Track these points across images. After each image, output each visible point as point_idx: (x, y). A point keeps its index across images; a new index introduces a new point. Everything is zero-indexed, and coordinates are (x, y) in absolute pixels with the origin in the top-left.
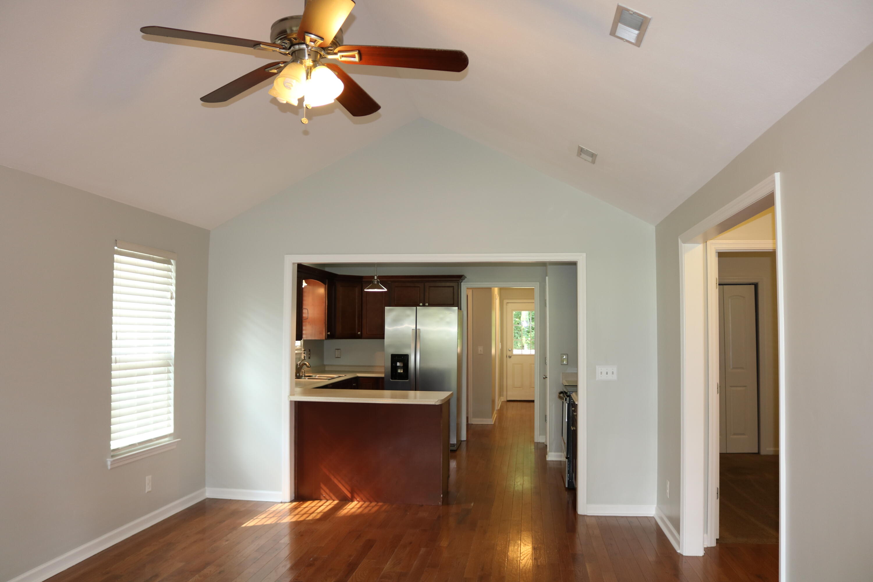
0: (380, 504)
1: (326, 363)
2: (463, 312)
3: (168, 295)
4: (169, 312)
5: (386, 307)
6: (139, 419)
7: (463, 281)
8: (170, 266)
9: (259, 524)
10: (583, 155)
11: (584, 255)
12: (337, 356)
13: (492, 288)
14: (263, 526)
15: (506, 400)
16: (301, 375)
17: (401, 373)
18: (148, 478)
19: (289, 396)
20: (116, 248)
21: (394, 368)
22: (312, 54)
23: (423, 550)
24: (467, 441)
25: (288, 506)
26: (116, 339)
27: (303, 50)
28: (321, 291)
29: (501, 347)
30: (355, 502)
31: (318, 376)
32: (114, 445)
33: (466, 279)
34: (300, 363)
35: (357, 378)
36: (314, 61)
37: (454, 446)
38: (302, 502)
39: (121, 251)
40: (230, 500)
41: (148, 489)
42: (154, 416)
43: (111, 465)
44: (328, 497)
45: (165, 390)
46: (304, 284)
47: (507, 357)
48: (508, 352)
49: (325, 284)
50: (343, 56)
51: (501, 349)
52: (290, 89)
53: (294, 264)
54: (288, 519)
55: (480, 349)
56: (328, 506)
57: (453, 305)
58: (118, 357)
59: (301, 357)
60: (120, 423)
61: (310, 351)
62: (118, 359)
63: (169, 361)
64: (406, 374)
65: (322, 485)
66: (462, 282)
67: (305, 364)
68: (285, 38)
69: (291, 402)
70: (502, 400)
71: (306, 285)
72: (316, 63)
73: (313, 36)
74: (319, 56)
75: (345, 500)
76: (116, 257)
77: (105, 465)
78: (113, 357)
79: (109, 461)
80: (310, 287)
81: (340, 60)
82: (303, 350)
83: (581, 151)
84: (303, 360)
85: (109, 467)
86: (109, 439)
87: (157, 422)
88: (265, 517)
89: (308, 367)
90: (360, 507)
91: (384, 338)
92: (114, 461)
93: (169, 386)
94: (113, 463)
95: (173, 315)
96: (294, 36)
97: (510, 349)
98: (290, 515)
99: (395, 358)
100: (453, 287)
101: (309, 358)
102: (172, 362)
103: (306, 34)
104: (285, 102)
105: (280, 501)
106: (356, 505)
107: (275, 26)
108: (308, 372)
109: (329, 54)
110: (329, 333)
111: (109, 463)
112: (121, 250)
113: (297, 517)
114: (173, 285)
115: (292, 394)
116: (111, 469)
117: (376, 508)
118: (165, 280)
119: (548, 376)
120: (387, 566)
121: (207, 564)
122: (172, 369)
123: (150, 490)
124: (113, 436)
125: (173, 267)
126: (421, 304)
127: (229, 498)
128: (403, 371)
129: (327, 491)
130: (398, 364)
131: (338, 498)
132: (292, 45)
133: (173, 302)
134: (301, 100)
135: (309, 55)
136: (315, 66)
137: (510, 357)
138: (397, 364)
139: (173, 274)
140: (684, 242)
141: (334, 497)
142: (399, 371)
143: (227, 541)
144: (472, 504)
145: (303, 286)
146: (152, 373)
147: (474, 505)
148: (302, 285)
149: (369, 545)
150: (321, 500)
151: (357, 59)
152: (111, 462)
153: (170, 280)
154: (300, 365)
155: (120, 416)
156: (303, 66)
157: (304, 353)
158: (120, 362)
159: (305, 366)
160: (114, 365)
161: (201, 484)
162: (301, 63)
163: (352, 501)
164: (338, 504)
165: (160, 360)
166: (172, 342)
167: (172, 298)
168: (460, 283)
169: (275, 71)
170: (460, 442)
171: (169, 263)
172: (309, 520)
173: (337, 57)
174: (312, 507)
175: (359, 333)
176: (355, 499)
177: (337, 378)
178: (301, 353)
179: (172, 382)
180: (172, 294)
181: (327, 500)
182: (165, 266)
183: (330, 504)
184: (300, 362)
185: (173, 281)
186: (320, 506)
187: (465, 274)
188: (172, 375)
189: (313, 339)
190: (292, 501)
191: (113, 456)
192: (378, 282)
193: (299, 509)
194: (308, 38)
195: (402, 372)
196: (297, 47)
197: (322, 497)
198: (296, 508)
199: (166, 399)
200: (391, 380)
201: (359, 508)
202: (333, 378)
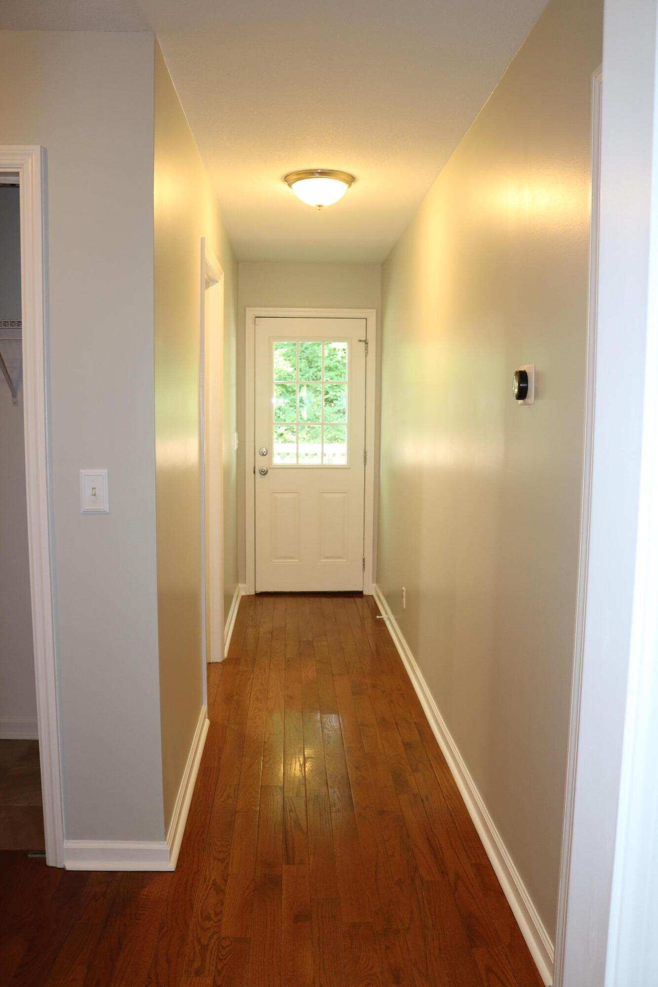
15: (253, 593)
29: (239, 444)
47: (254, 472)
48: (259, 458)
51: (238, 450)
70: (242, 593)
97: (264, 450)
137: (264, 473)
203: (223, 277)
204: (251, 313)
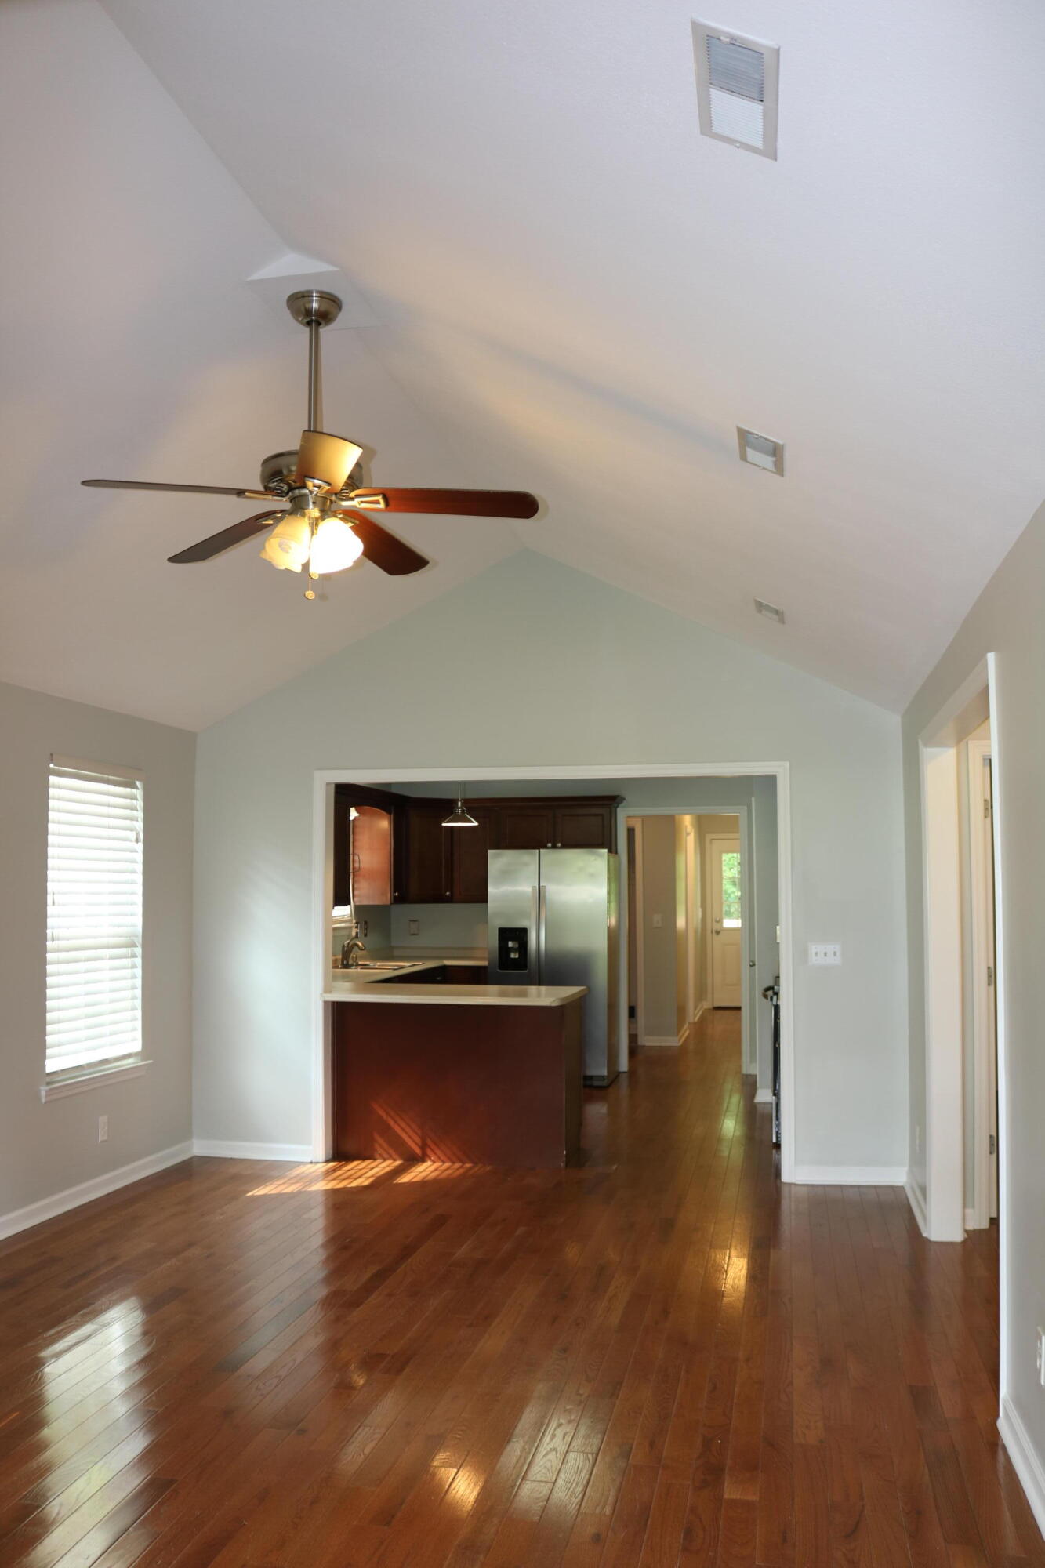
0: (468, 1165)
1: (393, 944)
2: (619, 857)
3: (132, 835)
4: (134, 861)
5: (489, 851)
6: (88, 1028)
7: (620, 805)
8: (134, 791)
9: (273, 1192)
10: (764, 612)
11: (787, 764)
12: (412, 932)
13: (677, 817)
14: (280, 1195)
15: (711, 1007)
16: (350, 963)
17: (515, 959)
18: (103, 1120)
19: (321, 994)
20: (51, 765)
21: (503, 950)
22: (319, 502)
23: (521, 1230)
24: (632, 1072)
25: (322, 1167)
26: (53, 904)
27: (305, 496)
28: (384, 824)
29: (702, 914)
30: (429, 1163)
31: (379, 964)
32: (51, 1066)
33: (625, 802)
34: (349, 944)
35: (445, 967)
36: (322, 511)
37: (604, 1079)
38: (343, 1163)
39: (58, 770)
40: (231, 1158)
41: (102, 1136)
42: (111, 1024)
43: (46, 1096)
44: (386, 1156)
45: (128, 983)
46: (354, 814)
47: (712, 932)
48: (715, 924)
49: (390, 814)
50: (362, 502)
51: (701, 919)
52: (288, 552)
53: (328, 784)
54: (321, 1186)
55: (657, 919)
56: (385, 1167)
57: (601, 846)
58: (56, 933)
59: (350, 934)
60: (59, 1032)
61: (366, 923)
62: (55, 935)
63: (134, 938)
64: (523, 962)
65: (377, 1137)
66: (617, 807)
67: (357, 945)
68: (281, 481)
69: (326, 1003)
70: (705, 1007)
71: (357, 815)
72: (325, 513)
73: (317, 482)
74: (328, 502)
75: (412, 1160)
76: (53, 779)
77: (38, 1097)
78: (49, 932)
79: (43, 1090)
80: (365, 819)
81: (358, 506)
82: (354, 921)
83: (760, 606)
84: (353, 938)
85: (43, 1100)
86: (43, 1057)
87: (115, 1033)
88: (284, 1183)
89: (362, 950)
90: (436, 1170)
91: (486, 902)
92: (51, 1090)
93: (134, 977)
94: (49, 1093)
95: (139, 867)
96: (293, 478)
97: (718, 919)
98: (323, 1179)
99: (506, 934)
100: (602, 815)
101: (366, 935)
102: (139, 940)
103: (307, 479)
104: (283, 568)
105: (309, 1161)
106: (430, 1166)
107: (266, 462)
108: (363, 958)
109: (342, 500)
110: (397, 894)
111: (43, 1093)
112: (60, 768)
113: (335, 1182)
114: (139, 820)
115: (327, 989)
116: (46, 1103)
117: (461, 1171)
118: (128, 812)
119: (756, 963)
120: (462, 1251)
121: (191, 1245)
122: (139, 951)
123: (105, 1138)
124: (48, 1052)
125: (138, 793)
126: (549, 845)
127: (230, 1157)
128: (519, 956)
129: (385, 1146)
130: (510, 944)
131: (401, 1156)
132: (291, 489)
133: (140, 846)
134: (306, 567)
135: (314, 503)
136: (323, 518)
137: (718, 933)
138: (508, 944)
139: (140, 804)
140: (926, 745)
141: (395, 1156)
142: (512, 956)
143: (221, 1214)
144: (615, 1167)
145: (351, 818)
146: (108, 957)
147: (616, 1169)
148: (349, 816)
149: (440, 1221)
150: (375, 1159)
151: (382, 505)
152: (46, 1092)
153: (135, 812)
154: (348, 946)
155: (59, 1022)
156: (306, 519)
157: (357, 927)
158: (58, 940)
159: (356, 948)
160: (49, 944)
161: (185, 1133)
162: (303, 515)
163: (423, 1161)
164: (400, 1165)
165: (121, 937)
166: (139, 909)
167: (137, 841)
168: (613, 809)
169: (270, 522)
170: (615, 1076)
171: (134, 786)
172: (351, 1188)
173: (356, 503)
174: (361, 1169)
175: (448, 893)
176: (428, 1159)
177: (408, 967)
178: (351, 928)
179: (139, 972)
180: (138, 834)
181: (385, 1160)
182: (128, 790)
183: (388, 1166)
184: (348, 942)
185: (140, 814)
186: (372, 1169)
187: (624, 793)
188: (139, 961)
189: (371, 903)
190: (327, 1161)
191: (48, 1084)
192: (463, 811)
193: (339, 1173)
194: (310, 483)
195: (517, 956)
196: (297, 491)
197: (377, 1156)
198: (334, 1170)
199: (130, 997)
200: (499, 971)
201: (433, 1171)
202: (402, 967)
203: (693, 831)
204: (709, 837)
